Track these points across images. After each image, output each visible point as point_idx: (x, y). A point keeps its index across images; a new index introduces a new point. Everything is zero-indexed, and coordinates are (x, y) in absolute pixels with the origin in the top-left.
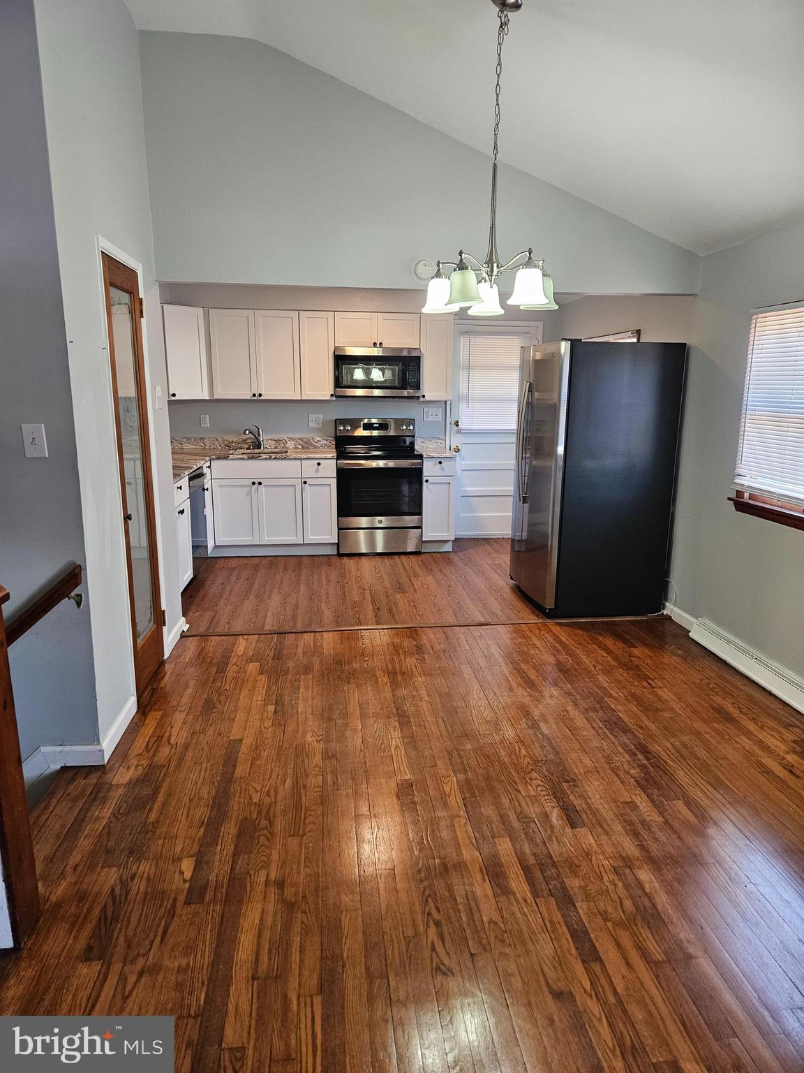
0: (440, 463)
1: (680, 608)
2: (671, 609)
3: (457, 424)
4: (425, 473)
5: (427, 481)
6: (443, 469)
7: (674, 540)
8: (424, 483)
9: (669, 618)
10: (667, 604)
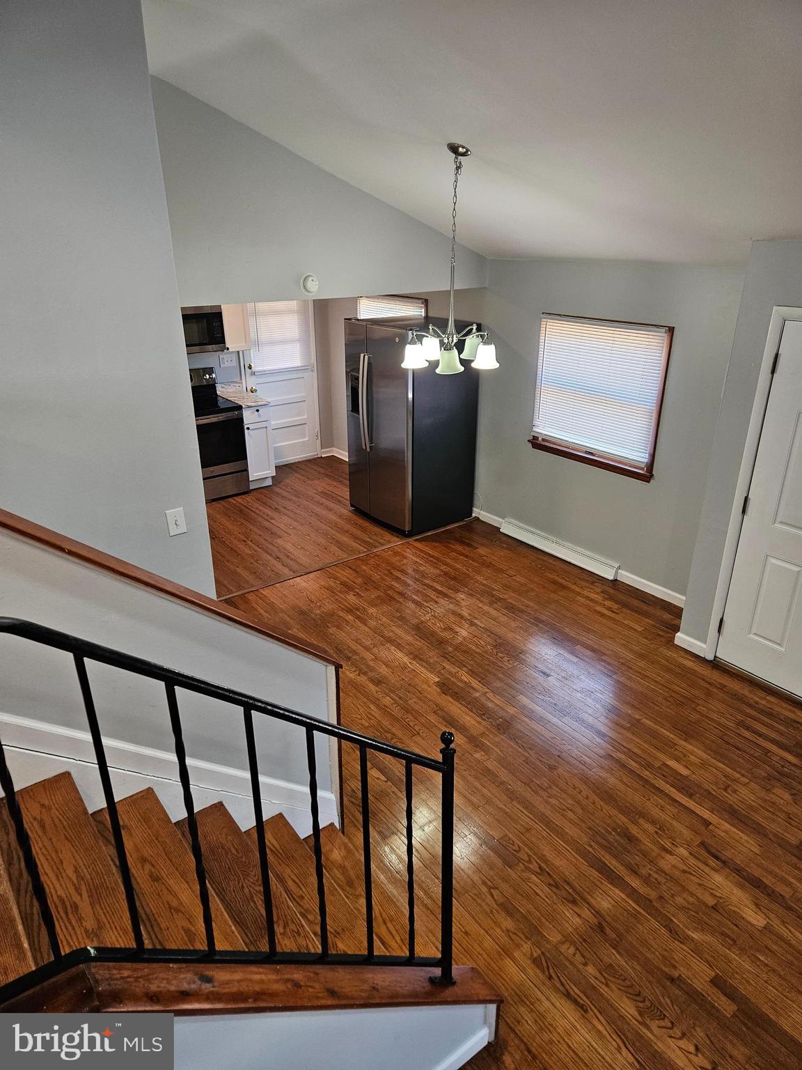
0: (258, 411)
1: (486, 511)
2: (477, 512)
3: (250, 367)
4: (245, 421)
5: (248, 429)
6: (259, 416)
7: (477, 464)
8: (246, 431)
9: (477, 519)
10: (474, 509)
